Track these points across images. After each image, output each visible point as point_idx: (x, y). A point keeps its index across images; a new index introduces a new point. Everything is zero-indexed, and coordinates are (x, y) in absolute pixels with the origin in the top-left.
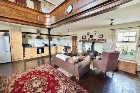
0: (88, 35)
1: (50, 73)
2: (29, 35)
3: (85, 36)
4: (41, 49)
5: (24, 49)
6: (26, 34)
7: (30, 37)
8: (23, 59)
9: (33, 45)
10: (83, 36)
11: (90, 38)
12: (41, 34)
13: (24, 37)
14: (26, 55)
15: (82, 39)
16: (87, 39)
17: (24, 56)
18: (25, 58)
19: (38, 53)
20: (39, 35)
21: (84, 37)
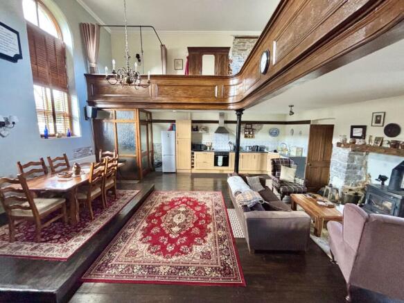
0: (378, 122)
1: (210, 212)
2: (204, 125)
3: (364, 128)
4: (222, 157)
5: (193, 153)
6: (199, 125)
7: (206, 129)
8: (190, 171)
9: (210, 147)
10: (353, 127)
11: (387, 139)
12: (226, 122)
13: (194, 129)
14: (195, 165)
15: (352, 136)
16: (373, 139)
17: (193, 167)
18: (194, 171)
19: (216, 164)
20: (221, 124)
21: (358, 132)
